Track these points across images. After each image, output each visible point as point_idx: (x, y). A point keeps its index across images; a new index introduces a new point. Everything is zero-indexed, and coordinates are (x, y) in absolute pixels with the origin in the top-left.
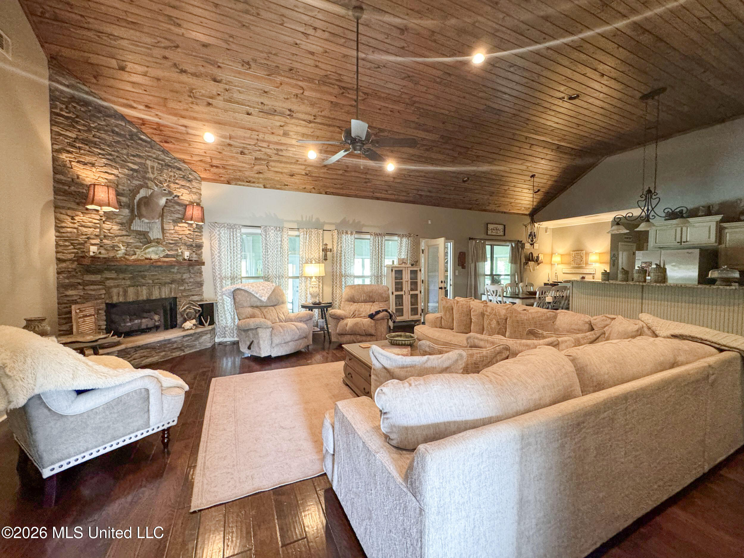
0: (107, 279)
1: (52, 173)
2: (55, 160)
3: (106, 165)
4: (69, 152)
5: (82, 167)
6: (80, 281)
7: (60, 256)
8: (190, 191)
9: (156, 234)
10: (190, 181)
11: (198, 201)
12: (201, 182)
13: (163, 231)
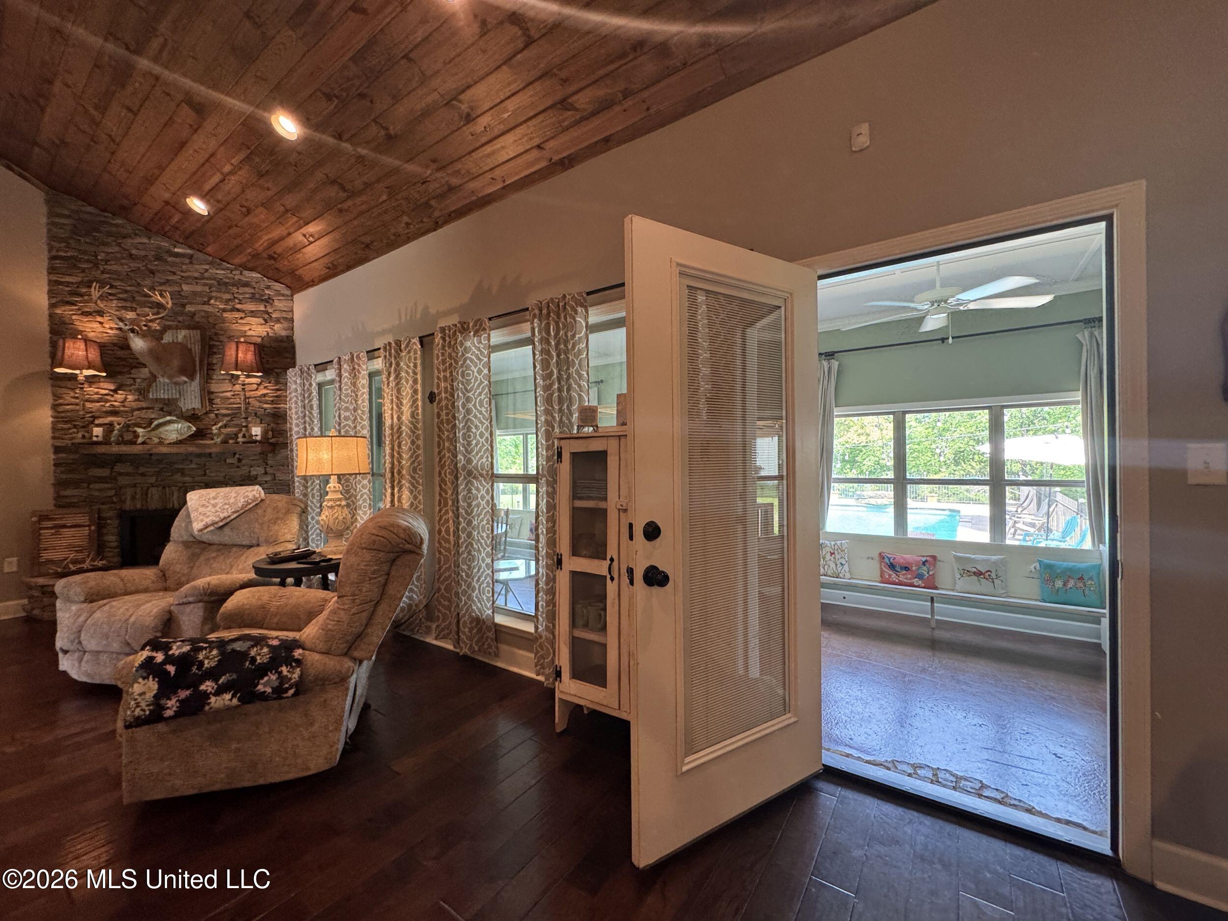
2: (51, 316)
4: (69, 303)
5: (85, 318)
6: (83, 476)
7: (58, 443)
8: (267, 318)
9: (191, 401)
10: (268, 301)
11: (284, 333)
12: (291, 298)
13: (208, 396)
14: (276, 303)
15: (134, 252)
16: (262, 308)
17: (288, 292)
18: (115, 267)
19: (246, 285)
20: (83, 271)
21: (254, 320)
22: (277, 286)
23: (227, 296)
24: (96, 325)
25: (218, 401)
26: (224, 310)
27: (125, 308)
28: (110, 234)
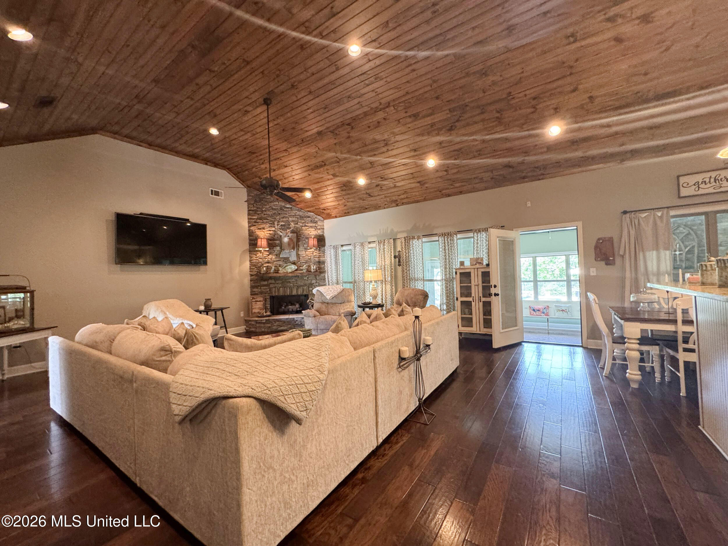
0: (271, 283)
1: (248, 237)
2: (249, 230)
3: (270, 227)
4: (254, 226)
5: (259, 231)
6: (259, 284)
7: (251, 273)
8: (316, 228)
9: (293, 258)
10: (316, 222)
11: (321, 233)
12: (323, 221)
13: (298, 255)
14: (319, 223)
15: (274, 207)
16: (314, 225)
17: (322, 219)
18: (268, 213)
19: (309, 217)
20: (258, 214)
21: (310, 229)
22: (319, 217)
23: (303, 221)
24: (263, 233)
25: (301, 257)
26: (302, 226)
27: (271, 226)
28: (267, 202)
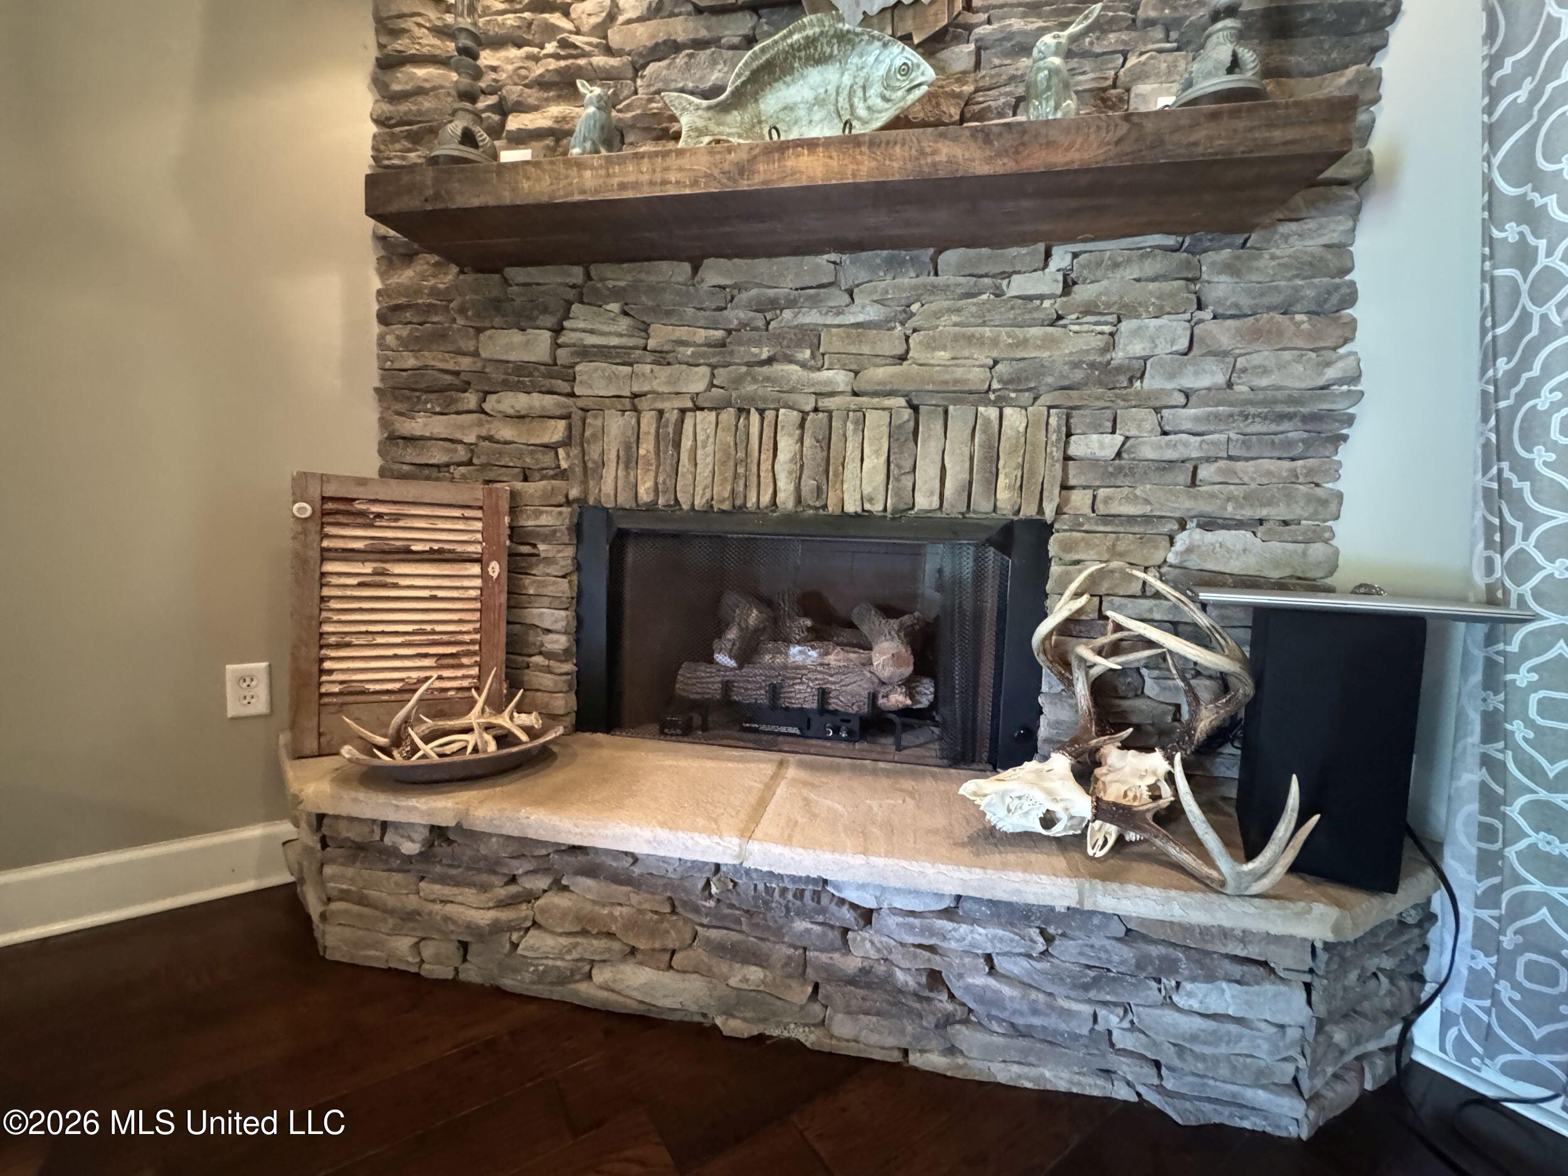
6: (465, 363)
